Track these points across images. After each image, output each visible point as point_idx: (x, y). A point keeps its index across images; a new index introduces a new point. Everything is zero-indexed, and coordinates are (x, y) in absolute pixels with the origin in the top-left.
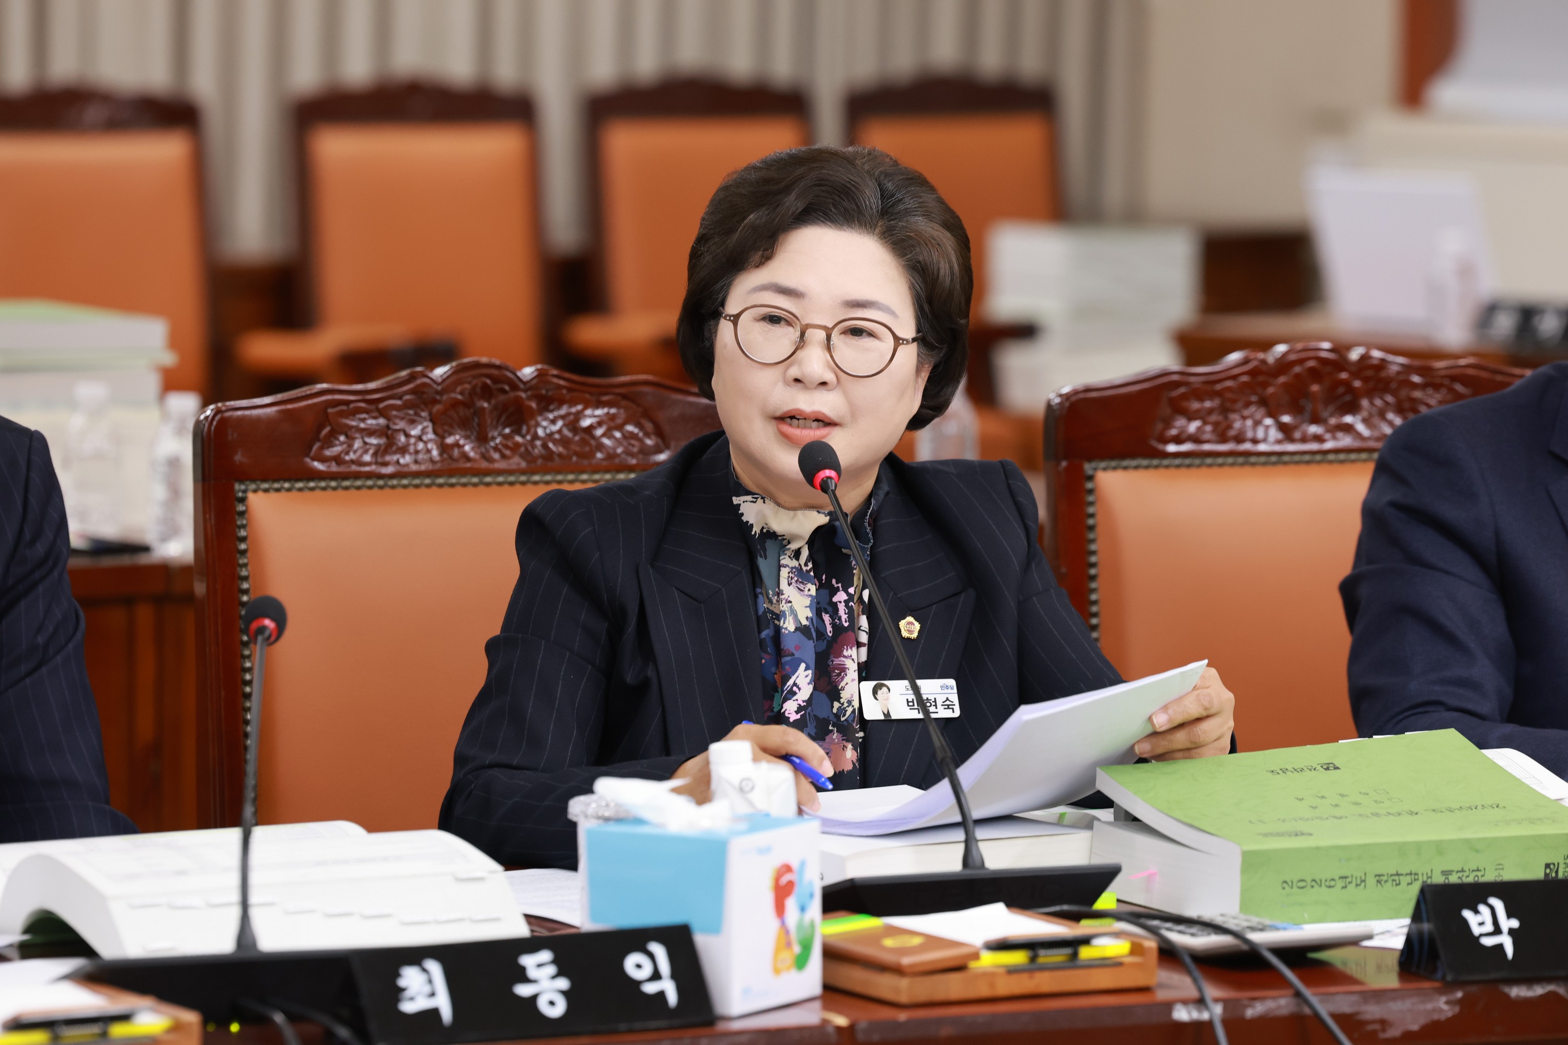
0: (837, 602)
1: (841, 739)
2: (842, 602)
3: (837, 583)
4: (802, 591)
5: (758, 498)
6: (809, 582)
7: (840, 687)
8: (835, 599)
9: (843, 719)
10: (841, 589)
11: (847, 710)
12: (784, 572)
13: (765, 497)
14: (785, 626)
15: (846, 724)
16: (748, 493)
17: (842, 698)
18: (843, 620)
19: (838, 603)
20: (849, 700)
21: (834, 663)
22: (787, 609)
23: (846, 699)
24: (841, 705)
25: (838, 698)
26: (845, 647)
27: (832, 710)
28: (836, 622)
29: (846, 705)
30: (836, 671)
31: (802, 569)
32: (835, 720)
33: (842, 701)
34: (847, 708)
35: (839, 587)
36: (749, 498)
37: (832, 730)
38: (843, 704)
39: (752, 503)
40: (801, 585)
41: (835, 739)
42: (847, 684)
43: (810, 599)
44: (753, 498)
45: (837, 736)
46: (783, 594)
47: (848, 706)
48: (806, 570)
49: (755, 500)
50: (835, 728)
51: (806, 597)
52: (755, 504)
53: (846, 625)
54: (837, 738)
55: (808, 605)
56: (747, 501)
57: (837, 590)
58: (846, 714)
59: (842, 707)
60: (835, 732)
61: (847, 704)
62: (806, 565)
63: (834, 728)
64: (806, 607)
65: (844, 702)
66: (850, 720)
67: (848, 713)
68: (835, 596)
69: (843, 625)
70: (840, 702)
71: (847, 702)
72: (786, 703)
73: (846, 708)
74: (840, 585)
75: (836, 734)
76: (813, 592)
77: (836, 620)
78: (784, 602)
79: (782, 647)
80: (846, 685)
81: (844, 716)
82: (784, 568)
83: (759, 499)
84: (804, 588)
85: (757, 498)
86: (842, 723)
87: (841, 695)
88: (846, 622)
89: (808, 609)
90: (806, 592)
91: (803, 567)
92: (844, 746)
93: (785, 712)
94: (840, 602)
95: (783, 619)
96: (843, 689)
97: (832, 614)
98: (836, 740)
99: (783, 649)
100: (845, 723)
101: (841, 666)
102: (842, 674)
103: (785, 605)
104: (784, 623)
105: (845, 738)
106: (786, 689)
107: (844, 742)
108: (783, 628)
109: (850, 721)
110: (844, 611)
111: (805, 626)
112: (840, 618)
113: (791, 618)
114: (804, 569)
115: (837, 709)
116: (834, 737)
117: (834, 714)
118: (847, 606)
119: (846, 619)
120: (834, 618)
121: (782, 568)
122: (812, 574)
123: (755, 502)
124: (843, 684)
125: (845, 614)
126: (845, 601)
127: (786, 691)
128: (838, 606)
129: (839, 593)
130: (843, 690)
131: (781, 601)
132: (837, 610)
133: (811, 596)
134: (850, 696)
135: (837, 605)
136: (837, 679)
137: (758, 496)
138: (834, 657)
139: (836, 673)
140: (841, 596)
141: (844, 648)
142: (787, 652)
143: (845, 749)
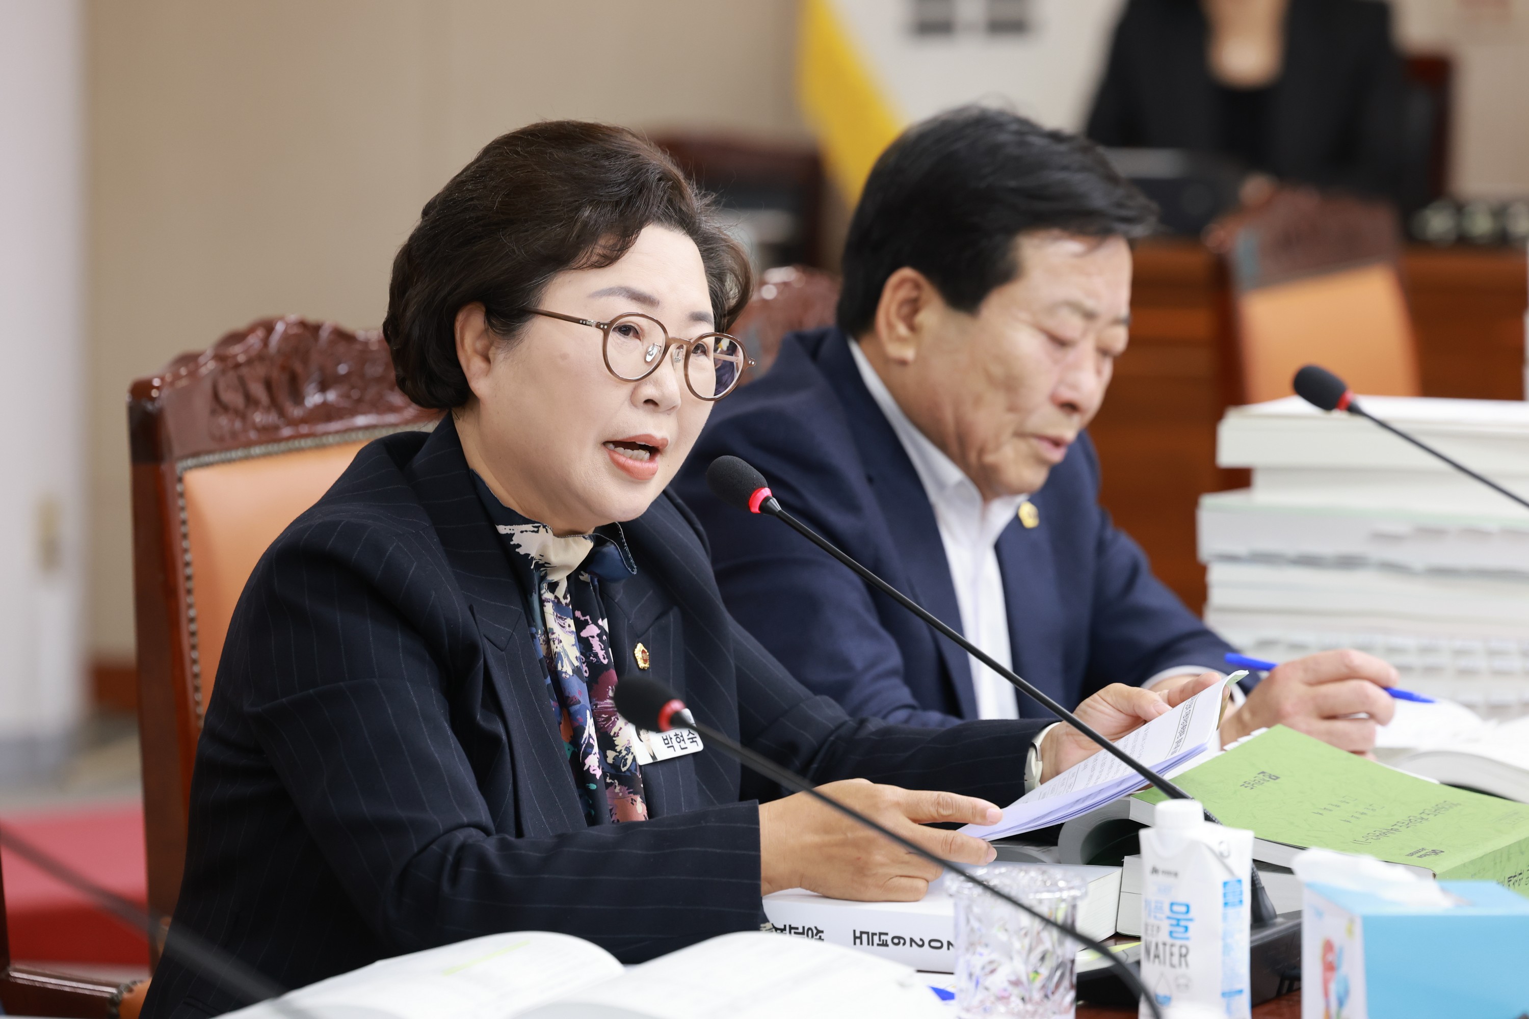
0: (588, 637)
1: (627, 792)
2: (595, 637)
3: (584, 615)
4: (564, 627)
5: (540, 526)
6: (567, 617)
7: (612, 734)
8: (584, 634)
9: (624, 769)
10: (590, 622)
11: (627, 759)
12: (549, 608)
13: (546, 526)
14: (564, 670)
15: (630, 775)
16: (527, 521)
17: (617, 745)
18: (601, 657)
19: (590, 638)
20: (627, 747)
21: (598, 707)
22: (561, 650)
23: (623, 747)
24: (618, 754)
25: (613, 747)
26: (610, 687)
27: (606, 760)
28: (592, 660)
29: (624, 753)
30: (603, 716)
31: (561, 603)
32: (613, 772)
33: (618, 749)
34: (627, 757)
35: (587, 620)
36: (529, 527)
37: (611, 784)
38: (620, 752)
39: (534, 533)
40: (561, 621)
41: (618, 793)
42: (621, 728)
43: (574, 636)
44: (534, 527)
45: (620, 790)
46: (553, 633)
47: (627, 754)
48: (566, 604)
49: (536, 529)
50: (616, 781)
51: (570, 634)
52: (537, 534)
53: (605, 662)
54: (621, 792)
55: (574, 643)
56: (526, 531)
57: (586, 623)
58: (626, 764)
59: (621, 756)
60: (617, 784)
61: (626, 752)
62: (565, 597)
63: (614, 780)
64: (573, 645)
65: (621, 750)
66: (633, 769)
67: (629, 762)
68: (584, 631)
69: (602, 662)
70: (615, 751)
71: (625, 750)
72: (588, 758)
73: (625, 756)
74: (588, 617)
75: (618, 788)
76: (573, 628)
77: (591, 658)
78: (556, 642)
79: (567, 694)
80: (620, 730)
81: (625, 765)
82: (548, 603)
83: (541, 528)
84: (564, 624)
85: (538, 527)
86: (622, 774)
87: (615, 742)
88: (604, 658)
89: (575, 647)
90: (567, 628)
91: (562, 600)
92: (632, 799)
93: (589, 769)
94: (593, 637)
95: (560, 662)
96: (616, 735)
97: (584, 651)
98: (621, 794)
99: (568, 697)
100: (628, 774)
101: (609, 710)
102: (613, 718)
103: (558, 646)
104: (563, 667)
105: (631, 790)
106: (584, 742)
107: (632, 795)
108: (563, 672)
109: (633, 771)
110: (600, 647)
111: (577, 667)
112: (596, 655)
113: (566, 659)
114: (564, 602)
115: (614, 759)
116: (617, 789)
117: (609, 764)
118: (601, 640)
119: (603, 655)
120: (588, 655)
121: (545, 604)
122: (571, 607)
123: (537, 532)
124: (615, 729)
125: (602, 649)
126: (598, 635)
127: (585, 745)
128: (591, 642)
129: (588, 627)
130: (618, 736)
131: (554, 641)
132: (591, 646)
133: (573, 632)
134: (627, 742)
135: (589, 640)
136: (606, 724)
137: (539, 525)
138: (597, 700)
139: (603, 717)
140: (591, 631)
141: (609, 689)
142: (574, 700)
143: (634, 802)
